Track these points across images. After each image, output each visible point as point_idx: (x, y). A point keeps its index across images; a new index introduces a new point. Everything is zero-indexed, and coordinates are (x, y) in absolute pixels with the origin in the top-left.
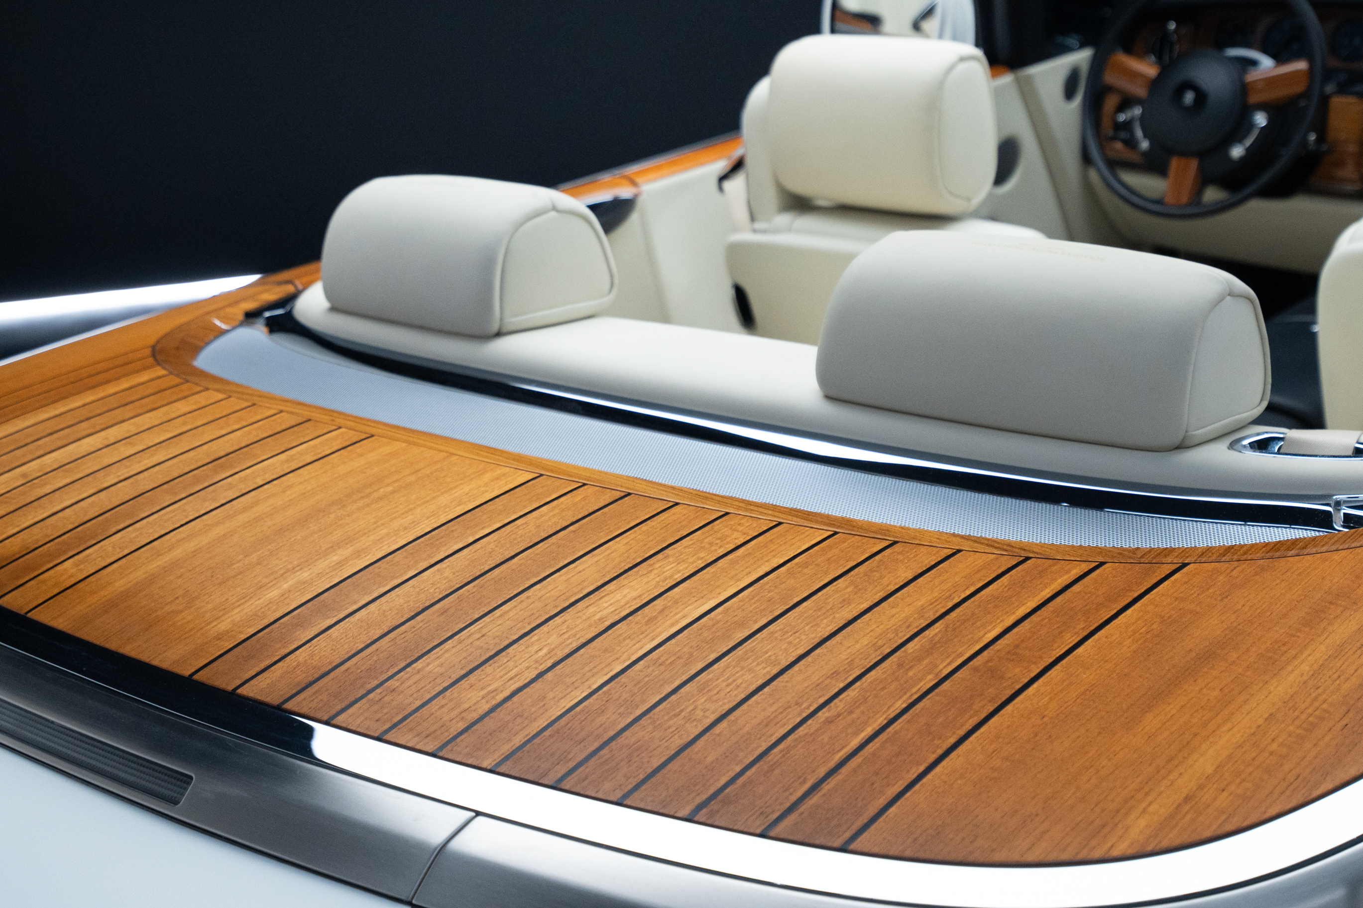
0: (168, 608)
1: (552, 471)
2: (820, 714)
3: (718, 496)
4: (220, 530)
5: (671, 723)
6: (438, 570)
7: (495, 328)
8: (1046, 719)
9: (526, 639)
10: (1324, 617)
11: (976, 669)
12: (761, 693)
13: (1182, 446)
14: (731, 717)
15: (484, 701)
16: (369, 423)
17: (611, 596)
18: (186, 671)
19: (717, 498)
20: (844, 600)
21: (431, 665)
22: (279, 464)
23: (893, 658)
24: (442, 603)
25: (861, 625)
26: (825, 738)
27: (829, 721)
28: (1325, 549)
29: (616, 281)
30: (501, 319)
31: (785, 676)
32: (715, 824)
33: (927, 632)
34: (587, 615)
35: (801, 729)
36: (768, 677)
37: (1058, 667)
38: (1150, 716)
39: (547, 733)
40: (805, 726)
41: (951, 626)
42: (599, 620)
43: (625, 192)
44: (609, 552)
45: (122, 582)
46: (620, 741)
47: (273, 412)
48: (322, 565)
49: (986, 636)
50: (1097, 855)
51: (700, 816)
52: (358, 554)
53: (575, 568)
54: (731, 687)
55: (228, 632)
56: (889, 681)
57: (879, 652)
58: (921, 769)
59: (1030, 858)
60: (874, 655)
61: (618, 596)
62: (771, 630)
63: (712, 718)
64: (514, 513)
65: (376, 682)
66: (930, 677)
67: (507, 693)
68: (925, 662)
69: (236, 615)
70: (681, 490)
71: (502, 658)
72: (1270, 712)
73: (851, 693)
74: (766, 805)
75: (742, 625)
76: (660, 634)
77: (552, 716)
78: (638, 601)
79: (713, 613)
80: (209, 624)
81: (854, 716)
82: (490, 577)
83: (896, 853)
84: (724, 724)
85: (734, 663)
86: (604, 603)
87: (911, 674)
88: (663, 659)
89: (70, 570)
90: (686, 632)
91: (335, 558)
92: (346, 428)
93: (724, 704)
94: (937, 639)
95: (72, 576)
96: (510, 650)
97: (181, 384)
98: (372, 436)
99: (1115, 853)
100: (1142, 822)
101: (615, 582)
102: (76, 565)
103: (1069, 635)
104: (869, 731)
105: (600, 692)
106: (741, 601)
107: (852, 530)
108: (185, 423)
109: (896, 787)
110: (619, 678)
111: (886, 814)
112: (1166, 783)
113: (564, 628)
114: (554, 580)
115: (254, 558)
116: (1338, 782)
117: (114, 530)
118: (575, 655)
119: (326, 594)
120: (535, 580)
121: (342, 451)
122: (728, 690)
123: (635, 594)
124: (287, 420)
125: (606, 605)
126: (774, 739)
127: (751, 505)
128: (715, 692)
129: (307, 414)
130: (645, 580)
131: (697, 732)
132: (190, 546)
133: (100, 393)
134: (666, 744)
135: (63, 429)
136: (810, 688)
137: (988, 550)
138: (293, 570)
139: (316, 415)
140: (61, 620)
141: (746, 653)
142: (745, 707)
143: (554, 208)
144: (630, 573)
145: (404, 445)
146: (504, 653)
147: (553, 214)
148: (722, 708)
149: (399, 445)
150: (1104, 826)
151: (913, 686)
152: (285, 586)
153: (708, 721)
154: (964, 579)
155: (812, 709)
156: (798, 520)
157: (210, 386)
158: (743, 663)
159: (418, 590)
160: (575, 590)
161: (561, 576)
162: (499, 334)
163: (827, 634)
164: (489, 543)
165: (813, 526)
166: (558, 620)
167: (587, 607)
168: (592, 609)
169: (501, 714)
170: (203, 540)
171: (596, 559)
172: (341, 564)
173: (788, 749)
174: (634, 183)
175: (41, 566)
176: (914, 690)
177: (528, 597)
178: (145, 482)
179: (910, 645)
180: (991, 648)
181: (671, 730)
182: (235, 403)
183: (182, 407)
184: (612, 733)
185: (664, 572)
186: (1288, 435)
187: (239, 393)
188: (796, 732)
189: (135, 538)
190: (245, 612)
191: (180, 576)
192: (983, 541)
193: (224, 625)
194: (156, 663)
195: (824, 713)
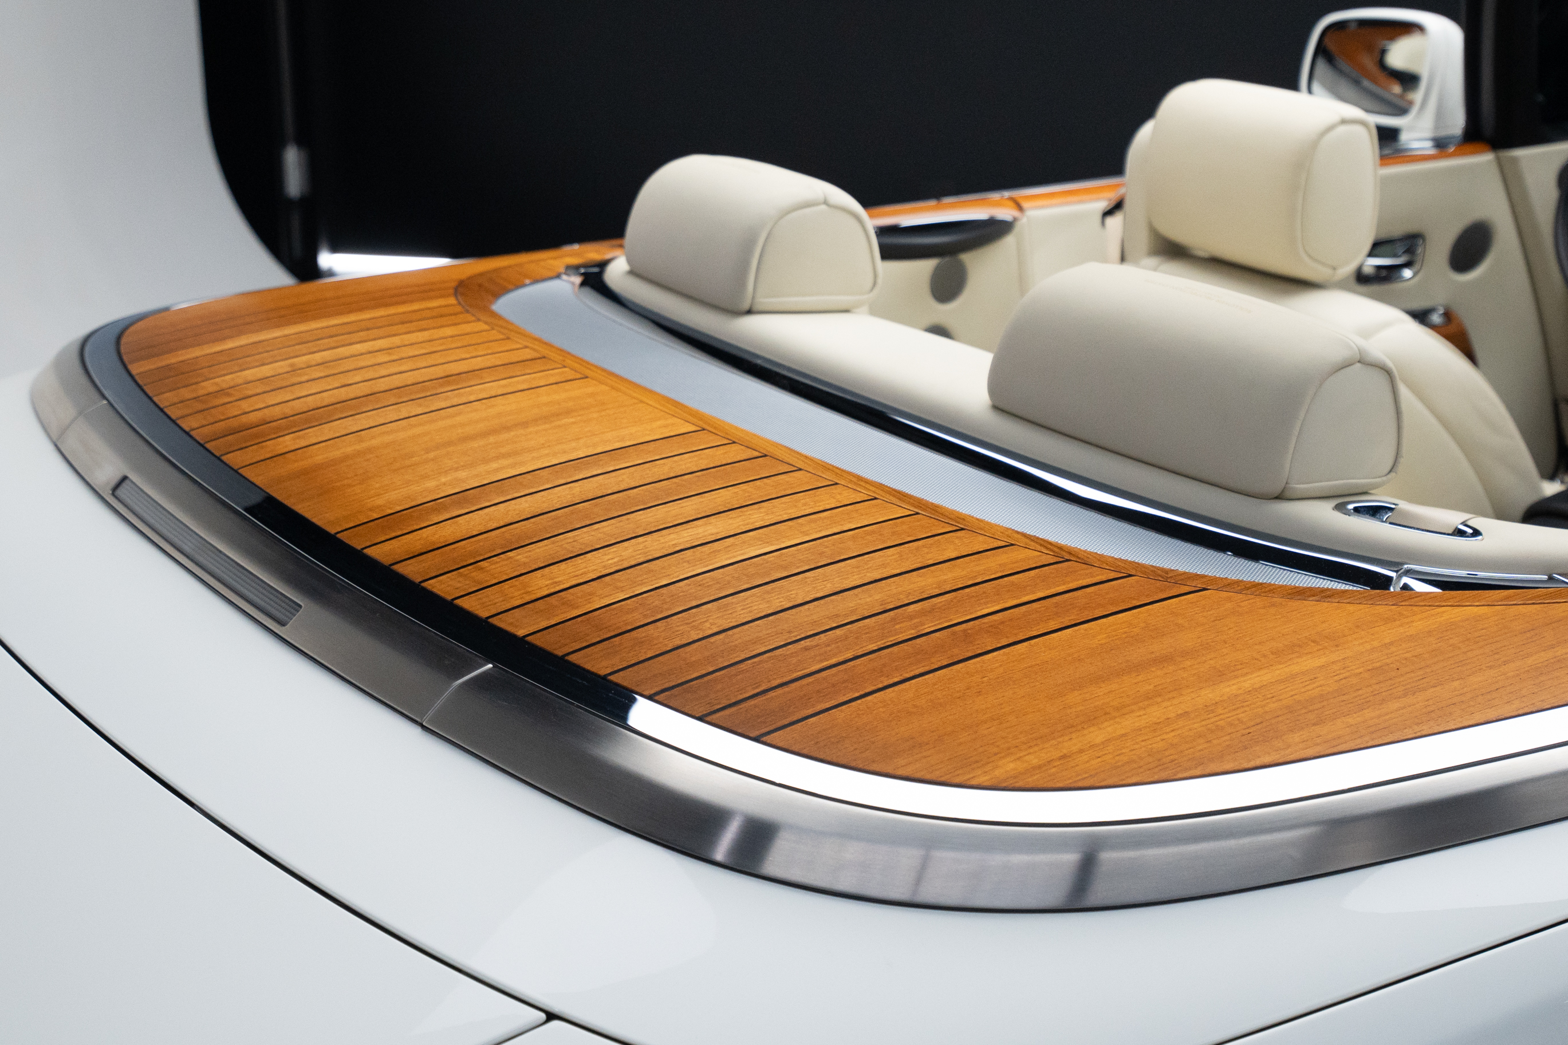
0: (346, 482)
1: (715, 428)
2: (802, 642)
3: (840, 469)
4: (417, 431)
5: (681, 628)
6: (570, 488)
7: (746, 306)
8: (985, 679)
9: (606, 549)
10: (1298, 650)
11: (954, 633)
12: (766, 619)
13: (1280, 497)
14: (730, 633)
15: (546, 588)
16: (592, 368)
17: (695, 529)
18: (332, 531)
19: (838, 471)
20: (883, 565)
21: (521, 557)
22: (494, 388)
23: (892, 613)
24: (557, 512)
25: (883, 585)
26: (794, 660)
27: (806, 649)
28: (1348, 601)
29: (880, 281)
30: (753, 298)
31: (794, 611)
32: (671, 705)
33: (934, 599)
34: (666, 540)
35: (780, 650)
36: (779, 609)
37: (1025, 644)
38: (1076, 693)
39: (579, 619)
40: (784, 648)
41: (958, 598)
42: (673, 545)
43: (1004, 213)
44: (717, 496)
45: (320, 457)
46: (634, 633)
47: (518, 346)
48: (482, 469)
49: (983, 611)
50: (957, 781)
51: (660, 697)
52: (513, 466)
53: (680, 504)
54: (744, 611)
55: (381, 506)
56: (877, 628)
57: (882, 607)
58: (857, 695)
59: (899, 772)
60: (877, 608)
61: (700, 530)
62: (806, 576)
63: (715, 630)
64: (660, 454)
65: (472, 561)
66: (913, 631)
67: (567, 585)
68: (916, 621)
69: (393, 495)
70: (811, 459)
71: (579, 560)
72: (1187, 710)
73: (838, 632)
74: (716, 698)
75: (785, 568)
76: (717, 562)
77: (590, 608)
78: (713, 536)
79: (768, 555)
80: (370, 498)
81: (829, 648)
82: (607, 500)
83: (796, 750)
84: (721, 636)
85: (759, 594)
86: (685, 534)
87: (897, 627)
88: (704, 582)
89: (288, 442)
90: (736, 565)
91: (494, 465)
92: (570, 368)
93: (731, 622)
94: (939, 605)
95: (286, 447)
96: (589, 555)
97: (461, 313)
98: (587, 377)
99: (974, 782)
100: (1012, 766)
101: (705, 519)
102: (294, 439)
103: (1053, 623)
104: (834, 661)
105: (640, 597)
106: (798, 550)
107: (934, 514)
108: (442, 344)
109: (827, 704)
110: (661, 589)
111: (807, 721)
112: (1054, 742)
113: (641, 546)
114: (657, 509)
115: (432, 455)
116: (1208, 771)
117: (337, 417)
118: (637, 567)
119: (471, 491)
120: (642, 507)
121: (554, 386)
122: (742, 612)
123: (714, 531)
124: (528, 354)
125: (686, 535)
126: (754, 653)
127: (862, 481)
128: (730, 612)
129: (545, 351)
130: (730, 521)
131: (696, 638)
132: (388, 439)
133: (392, 310)
134: (666, 643)
135: (343, 334)
136: (807, 623)
137: (1039, 548)
138: (457, 469)
139: (552, 355)
140: (261, 478)
141: (772, 589)
142: (746, 627)
143: (825, 202)
144: (723, 514)
145: (607, 388)
146: (582, 557)
147: (823, 207)
148: (727, 625)
149: (604, 388)
150: (977, 762)
151: (893, 636)
152: (443, 480)
153: (710, 632)
154: (998, 566)
155: (798, 637)
156: (891, 498)
157: (482, 318)
158: (766, 596)
159: (544, 499)
160: (669, 519)
161: (665, 507)
162: (749, 312)
163: (850, 586)
164: (623, 474)
165: (902, 505)
166: (640, 539)
167: (670, 534)
168: (672, 536)
169: (552, 600)
170: (402, 435)
171: (702, 500)
172: (497, 470)
173: (760, 662)
174: (1020, 208)
175: (269, 435)
176: (892, 639)
177: (628, 519)
178: (382, 385)
179: (912, 607)
180: (980, 620)
181: (678, 633)
182: (495, 334)
183: (448, 331)
184: (629, 628)
185: (750, 519)
186: (1399, 506)
187: (501, 327)
188: (774, 652)
189: (350, 425)
190: (402, 494)
191: (368, 460)
192: (1038, 541)
193: (380, 502)
194: (315, 520)
195: (805, 642)
